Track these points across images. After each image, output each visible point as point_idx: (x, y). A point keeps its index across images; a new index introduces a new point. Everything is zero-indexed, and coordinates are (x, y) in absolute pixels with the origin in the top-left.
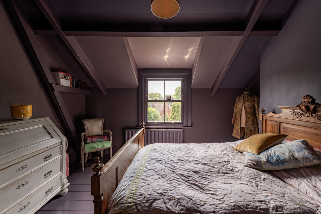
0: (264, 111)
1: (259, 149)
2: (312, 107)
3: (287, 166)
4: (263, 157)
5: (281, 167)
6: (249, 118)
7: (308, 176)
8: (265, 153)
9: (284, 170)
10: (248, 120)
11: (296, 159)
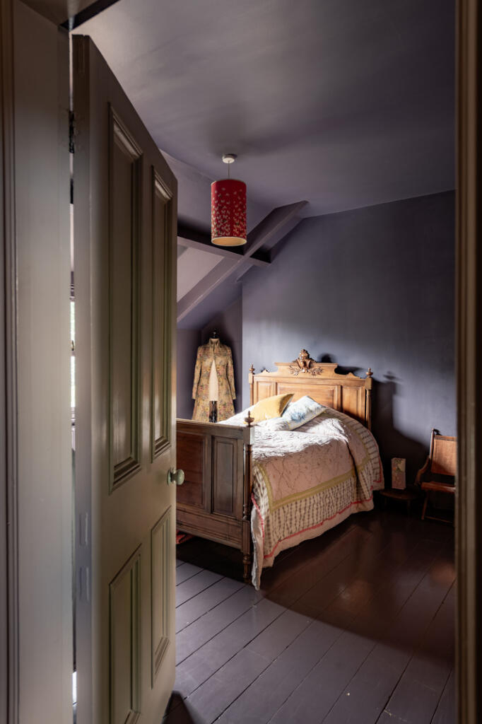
0: (254, 370)
1: (280, 412)
2: (308, 362)
3: (307, 420)
4: (287, 417)
5: (303, 422)
6: (222, 384)
7: (320, 422)
8: (286, 413)
9: (304, 425)
10: (221, 387)
11: (311, 411)
